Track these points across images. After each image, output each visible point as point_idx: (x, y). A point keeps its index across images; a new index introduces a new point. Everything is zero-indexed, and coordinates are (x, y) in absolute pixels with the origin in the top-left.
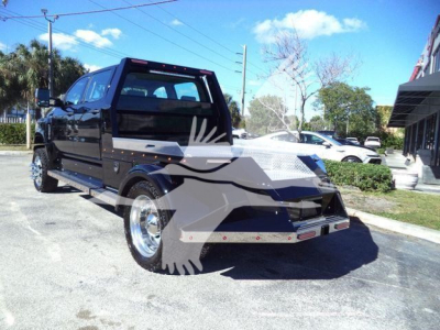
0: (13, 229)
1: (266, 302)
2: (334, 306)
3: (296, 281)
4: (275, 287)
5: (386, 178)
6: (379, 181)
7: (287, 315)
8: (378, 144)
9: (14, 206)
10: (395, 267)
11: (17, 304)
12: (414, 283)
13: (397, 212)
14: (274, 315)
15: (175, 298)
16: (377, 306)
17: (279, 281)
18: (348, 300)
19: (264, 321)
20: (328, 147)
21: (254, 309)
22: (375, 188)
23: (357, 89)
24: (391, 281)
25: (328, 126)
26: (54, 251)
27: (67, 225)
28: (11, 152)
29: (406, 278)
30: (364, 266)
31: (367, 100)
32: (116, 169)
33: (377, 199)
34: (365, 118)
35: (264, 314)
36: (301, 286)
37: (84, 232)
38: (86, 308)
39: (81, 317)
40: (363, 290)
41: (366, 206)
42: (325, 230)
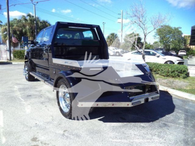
0: (13, 99)
1: (117, 134)
2: (149, 136)
3: (133, 123)
4: (123, 126)
5: (184, 71)
6: (181, 73)
7: (125, 141)
8: (185, 53)
9: (16, 88)
10: (183, 116)
11: (8, 134)
12: (192, 125)
13: (188, 88)
14: (120, 140)
15: (76, 132)
16: (171, 137)
17: (125, 123)
18: (157, 133)
19: (114, 143)
20: (158, 57)
21: (111, 137)
22: (179, 76)
23: (175, 28)
24: (180, 124)
25: (161, 46)
26: (28, 109)
27: (36, 96)
28: (20, 63)
29: (188, 122)
30: (167, 116)
31: (180, 33)
32: (54, 72)
33: (179, 82)
34: (179, 42)
35: (115, 140)
36: (135, 126)
37: (42, 99)
38: (36, 136)
39: (33, 141)
40: (165, 129)
41: (173, 85)
42: (147, 100)
